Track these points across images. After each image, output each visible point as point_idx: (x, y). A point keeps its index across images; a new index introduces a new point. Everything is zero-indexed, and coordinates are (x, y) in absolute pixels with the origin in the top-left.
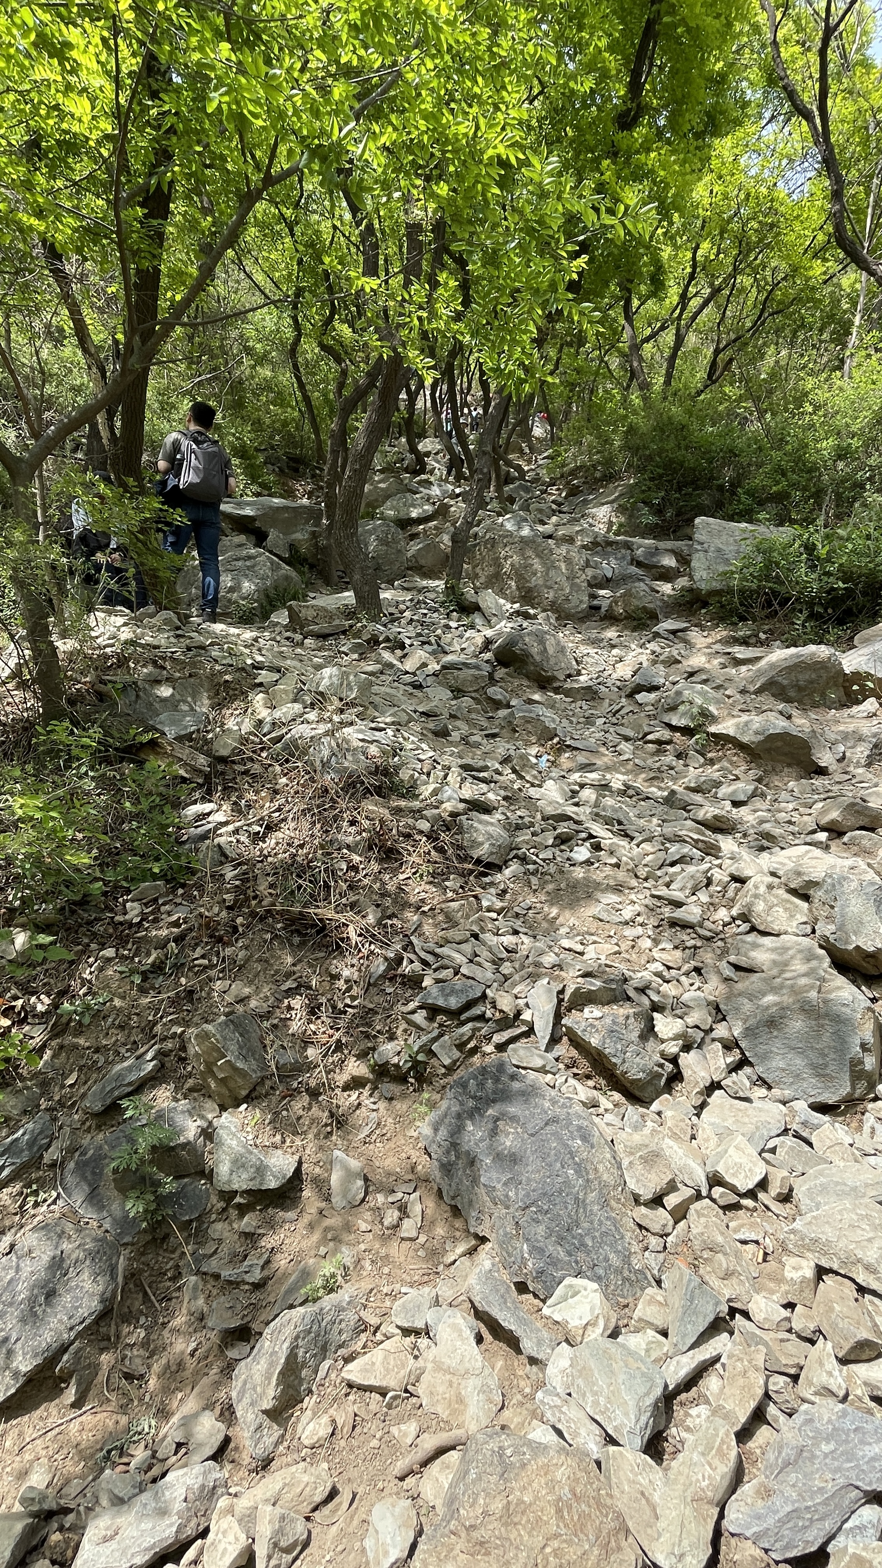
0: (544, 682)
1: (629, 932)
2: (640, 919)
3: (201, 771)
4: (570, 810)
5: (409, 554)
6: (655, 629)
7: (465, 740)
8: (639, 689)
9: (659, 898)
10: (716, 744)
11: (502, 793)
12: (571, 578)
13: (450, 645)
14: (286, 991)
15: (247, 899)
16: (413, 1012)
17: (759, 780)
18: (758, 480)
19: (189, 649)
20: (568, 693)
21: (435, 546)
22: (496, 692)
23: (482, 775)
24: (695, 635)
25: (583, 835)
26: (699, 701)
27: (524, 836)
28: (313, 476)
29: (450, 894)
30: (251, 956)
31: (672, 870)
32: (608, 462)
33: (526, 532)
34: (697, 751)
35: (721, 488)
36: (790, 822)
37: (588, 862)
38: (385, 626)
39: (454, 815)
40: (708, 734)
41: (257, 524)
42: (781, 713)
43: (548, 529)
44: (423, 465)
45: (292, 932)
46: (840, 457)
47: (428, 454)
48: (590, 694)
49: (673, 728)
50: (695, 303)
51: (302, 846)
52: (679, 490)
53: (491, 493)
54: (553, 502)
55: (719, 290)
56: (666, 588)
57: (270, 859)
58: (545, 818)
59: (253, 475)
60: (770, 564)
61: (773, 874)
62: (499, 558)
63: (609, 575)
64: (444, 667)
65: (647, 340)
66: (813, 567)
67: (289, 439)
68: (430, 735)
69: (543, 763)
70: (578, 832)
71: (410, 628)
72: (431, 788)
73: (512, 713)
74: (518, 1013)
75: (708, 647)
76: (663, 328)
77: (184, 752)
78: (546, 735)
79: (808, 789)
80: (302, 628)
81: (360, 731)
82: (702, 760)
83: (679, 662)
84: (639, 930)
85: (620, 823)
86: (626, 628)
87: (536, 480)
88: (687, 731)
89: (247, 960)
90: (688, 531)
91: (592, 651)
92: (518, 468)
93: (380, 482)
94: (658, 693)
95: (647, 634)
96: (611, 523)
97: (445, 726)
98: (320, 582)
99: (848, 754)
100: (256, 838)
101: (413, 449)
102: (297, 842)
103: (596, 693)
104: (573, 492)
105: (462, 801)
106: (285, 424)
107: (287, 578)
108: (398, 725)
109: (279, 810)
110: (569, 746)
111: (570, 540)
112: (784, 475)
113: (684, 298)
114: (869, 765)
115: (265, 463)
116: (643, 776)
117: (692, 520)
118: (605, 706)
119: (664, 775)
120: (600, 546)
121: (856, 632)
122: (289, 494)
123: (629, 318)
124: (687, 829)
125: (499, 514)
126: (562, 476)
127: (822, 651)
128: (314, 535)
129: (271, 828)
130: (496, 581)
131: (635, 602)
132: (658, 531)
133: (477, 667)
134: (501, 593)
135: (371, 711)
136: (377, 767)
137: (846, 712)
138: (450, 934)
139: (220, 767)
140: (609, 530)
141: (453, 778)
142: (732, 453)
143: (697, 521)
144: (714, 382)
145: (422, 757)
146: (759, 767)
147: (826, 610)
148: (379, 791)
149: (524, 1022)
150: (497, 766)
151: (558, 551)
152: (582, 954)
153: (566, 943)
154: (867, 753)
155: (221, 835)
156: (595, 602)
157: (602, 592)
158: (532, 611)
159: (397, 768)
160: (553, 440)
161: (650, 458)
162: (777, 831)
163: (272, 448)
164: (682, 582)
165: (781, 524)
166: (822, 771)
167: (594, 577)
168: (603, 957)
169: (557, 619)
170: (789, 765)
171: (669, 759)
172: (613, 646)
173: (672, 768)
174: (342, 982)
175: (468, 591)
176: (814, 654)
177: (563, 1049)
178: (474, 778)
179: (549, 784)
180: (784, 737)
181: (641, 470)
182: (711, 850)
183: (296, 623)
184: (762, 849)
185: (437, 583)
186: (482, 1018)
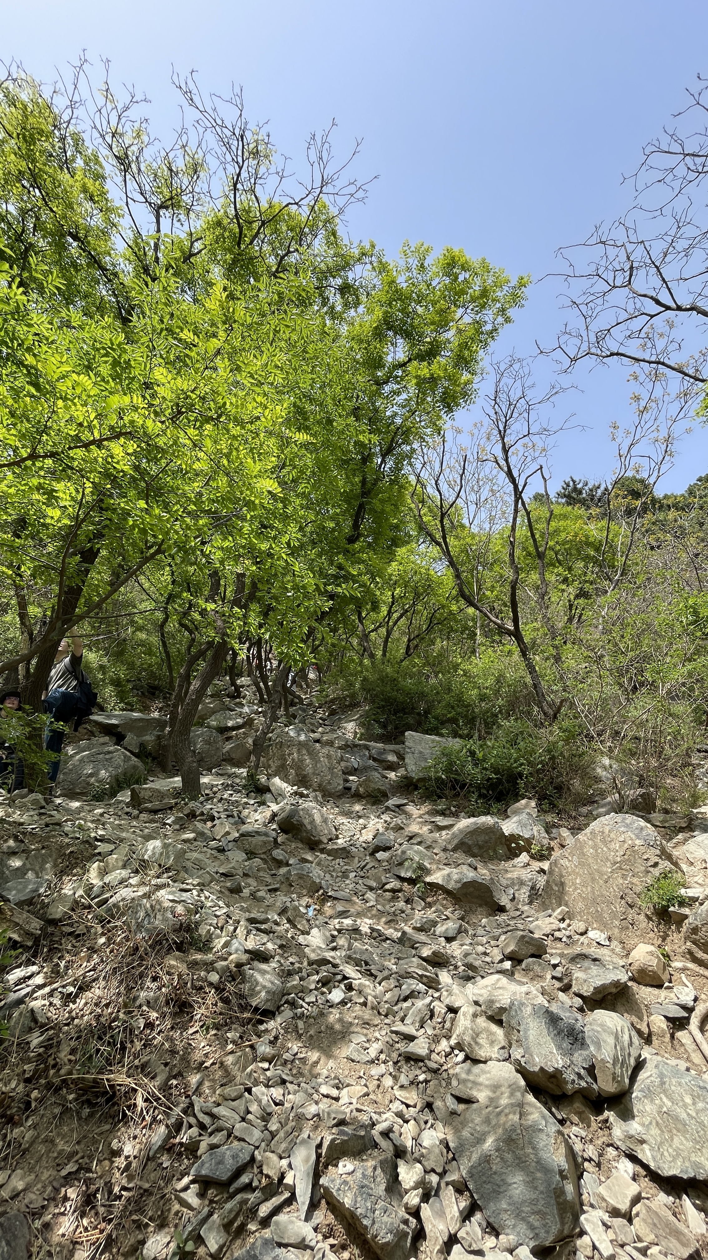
0: (313, 845)
1: (376, 1071)
2: (383, 1057)
3: (32, 934)
4: (329, 955)
5: (224, 750)
6: (386, 804)
7: (253, 895)
8: (377, 849)
9: (396, 1033)
10: (431, 891)
11: (279, 942)
12: (331, 769)
13: (247, 817)
14: (65, 1177)
15: (46, 1069)
16: (186, 1188)
17: (462, 919)
18: (439, 711)
19: (47, 825)
20: (329, 853)
21: (243, 745)
22: (278, 853)
23: (263, 927)
24: (410, 808)
25: (339, 977)
26: (417, 859)
27: (295, 981)
28: (165, 698)
29: (230, 1047)
30: (37, 1137)
31: (405, 1005)
32: (353, 696)
33: (303, 738)
34: (419, 897)
35: (419, 714)
36: (485, 954)
37: (343, 1003)
38: (202, 803)
39: (239, 965)
40: (425, 883)
41: (119, 730)
42: (470, 865)
43: (316, 736)
44: (239, 693)
45: (83, 1103)
46: (482, 700)
47: (242, 686)
48: (345, 853)
49: (403, 879)
50: (396, 616)
51: (107, 1005)
52: (395, 714)
53: (281, 712)
54: (320, 718)
55: (407, 611)
56: (392, 775)
57: (76, 1021)
58: (311, 963)
59: (121, 696)
60: (451, 764)
61: (476, 1003)
62: (284, 755)
63: (356, 766)
64: (242, 835)
65: (372, 631)
66: (476, 765)
67: (152, 675)
68: (227, 893)
69: (311, 913)
70: (335, 974)
71: (220, 805)
72: (223, 941)
73: (289, 872)
74: (282, 1177)
75: (420, 817)
76: (379, 626)
77: (21, 917)
78: (314, 889)
79: (495, 925)
80: (139, 805)
81: (172, 893)
82: (423, 904)
83: (403, 828)
84: (382, 1068)
85: (367, 964)
86: (368, 803)
87: (310, 704)
88: (412, 882)
89: (32, 1143)
90: (402, 738)
91: (345, 821)
92: (299, 697)
93: (209, 703)
94: (390, 852)
95: (382, 807)
96: (356, 733)
97: (239, 884)
98: (159, 769)
99: (516, 895)
100: (68, 999)
101: (233, 683)
102: (104, 1002)
103: (349, 852)
104: (333, 713)
105: (247, 951)
106: (150, 665)
107: (135, 767)
108: (202, 886)
109: (94, 969)
110: (330, 897)
111: (331, 743)
112: (453, 708)
113: (390, 613)
114: (530, 903)
115: (132, 689)
116: (384, 920)
117: (403, 733)
118: (356, 863)
119: (398, 918)
120: (349, 747)
121: (508, 806)
122: (146, 709)
123: (361, 619)
124: (414, 966)
125: (286, 726)
126: (326, 703)
127: (488, 820)
128: (159, 737)
129: (84, 987)
130: (281, 771)
131: (373, 785)
132: (386, 738)
133: (266, 834)
134: (285, 779)
135: (183, 874)
136: (181, 925)
137: (511, 863)
138: (228, 1090)
139: (50, 929)
140: (355, 737)
141: (241, 931)
142: (422, 695)
143: (406, 734)
144: (409, 656)
145: (218, 913)
146: (461, 908)
147: (488, 792)
148: (180, 947)
149: (287, 1187)
150: (276, 917)
151: (323, 751)
152: (337, 1099)
153: (324, 1090)
154: (528, 894)
155: (36, 999)
156: (348, 785)
157: (351, 778)
158: (305, 792)
159: (197, 924)
160: (320, 681)
161: (376, 695)
162: (477, 963)
163: (139, 680)
164: (401, 772)
165: (455, 737)
166: (502, 909)
167: (347, 768)
168: (354, 1101)
169: (323, 797)
170: (481, 906)
171: (401, 904)
172: (360, 817)
173: (403, 912)
174: (123, 1158)
175: (263, 779)
176: (483, 823)
177: (322, 1216)
178: (258, 930)
179: (314, 931)
180: (473, 884)
181: (373, 702)
182: (433, 984)
183: (136, 801)
184: (468, 979)
185: (242, 770)
186: (249, 1187)
